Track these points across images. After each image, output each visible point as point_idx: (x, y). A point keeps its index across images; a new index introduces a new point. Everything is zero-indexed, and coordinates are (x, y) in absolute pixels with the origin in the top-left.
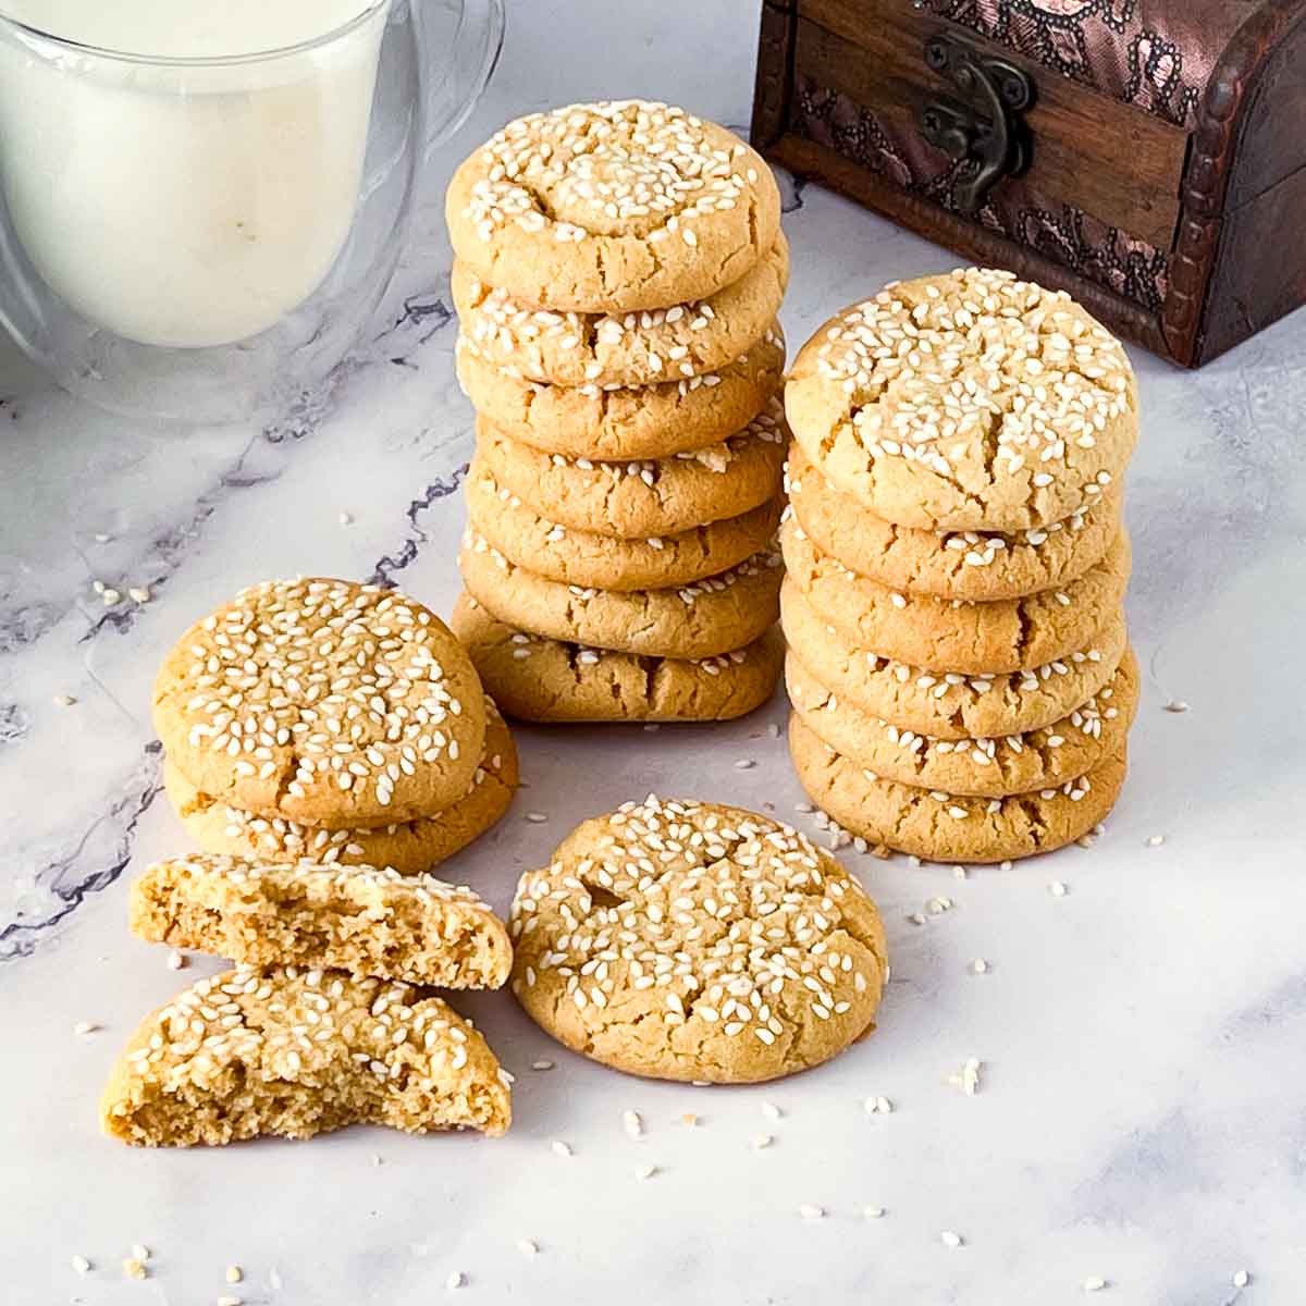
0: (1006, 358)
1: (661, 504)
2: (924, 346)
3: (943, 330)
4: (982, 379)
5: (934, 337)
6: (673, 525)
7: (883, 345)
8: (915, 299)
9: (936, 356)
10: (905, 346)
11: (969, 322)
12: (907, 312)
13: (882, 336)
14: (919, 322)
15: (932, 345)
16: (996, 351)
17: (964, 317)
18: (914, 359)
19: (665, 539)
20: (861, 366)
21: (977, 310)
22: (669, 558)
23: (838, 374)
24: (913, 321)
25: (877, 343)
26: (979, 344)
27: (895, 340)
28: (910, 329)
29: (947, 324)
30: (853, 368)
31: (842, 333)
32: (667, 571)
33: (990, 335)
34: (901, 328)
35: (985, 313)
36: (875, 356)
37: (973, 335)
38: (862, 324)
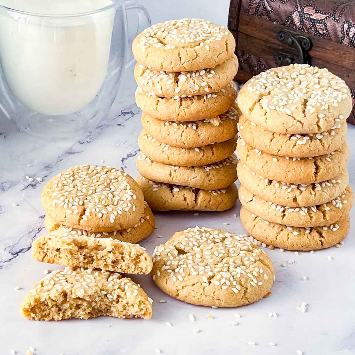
0: (308, 85)
1: (199, 136)
2: (281, 83)
3: (287, 79)
4: (301, 90)
5: (285, 81)
6: (203, 142)
7: (268, 83)
8: (278, 71)
9: (285, 85)
10: (275, 83)
11: (296, 77)
12: (276, 75)
13: (268, 80)
14: (279, 77)
15: (284, 83)
16: (304, 84)
17: (294, 75)
18: (278, 86)
19: (200, 148)
20: (261, 88)
21: (298, 74)
22: (201, 155)
23: (255, 89)
24: (278, 77)
25: (267, 82)
26: (299, 82)
27: (272, 81)
28: (278, 79)
29: (288, 77)
30: (259, 88)
31: (255, 80)
32: (201, 159)
33: (302, 80)
34: (274, 78)
35: (301, 74)
36: (266, 86)
37: (297, 80)
38: (261, 77)
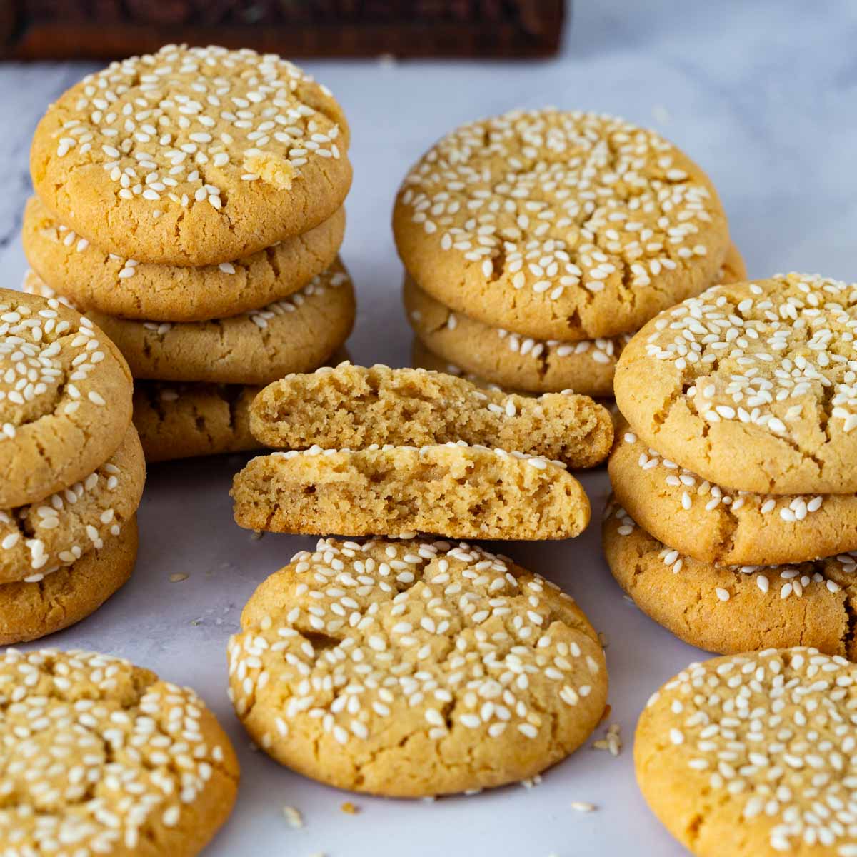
0: (833, 341)
2: (752, 334)
3: (768, 321)
4: (811, 357)
5: (761, 326)
7: (710, 332)
8: (738, 296)
9: (763, 341)
10: (732, 334)
11: (793, 314)
12: (732, 307)
13: (709, 325)
14: (745, 315)
15: (760, 333)
16: (822, 337)
17: (788, 310)
18: (742, 343)
20: (690, 348)
21: (801, 305)
23: (669, 354)
24: (738, 313)
25: (705, 331)
26: (805, 331)
27: (722, 329)
28: (739, 321)
29: (770, 315)
30: (682, 351)
31: (670, 323)
33: (815, 323)
34: (727, 318)
35: (808, 307)
36: (704, 341)
37: (799, 324)
38: (688, 315)
